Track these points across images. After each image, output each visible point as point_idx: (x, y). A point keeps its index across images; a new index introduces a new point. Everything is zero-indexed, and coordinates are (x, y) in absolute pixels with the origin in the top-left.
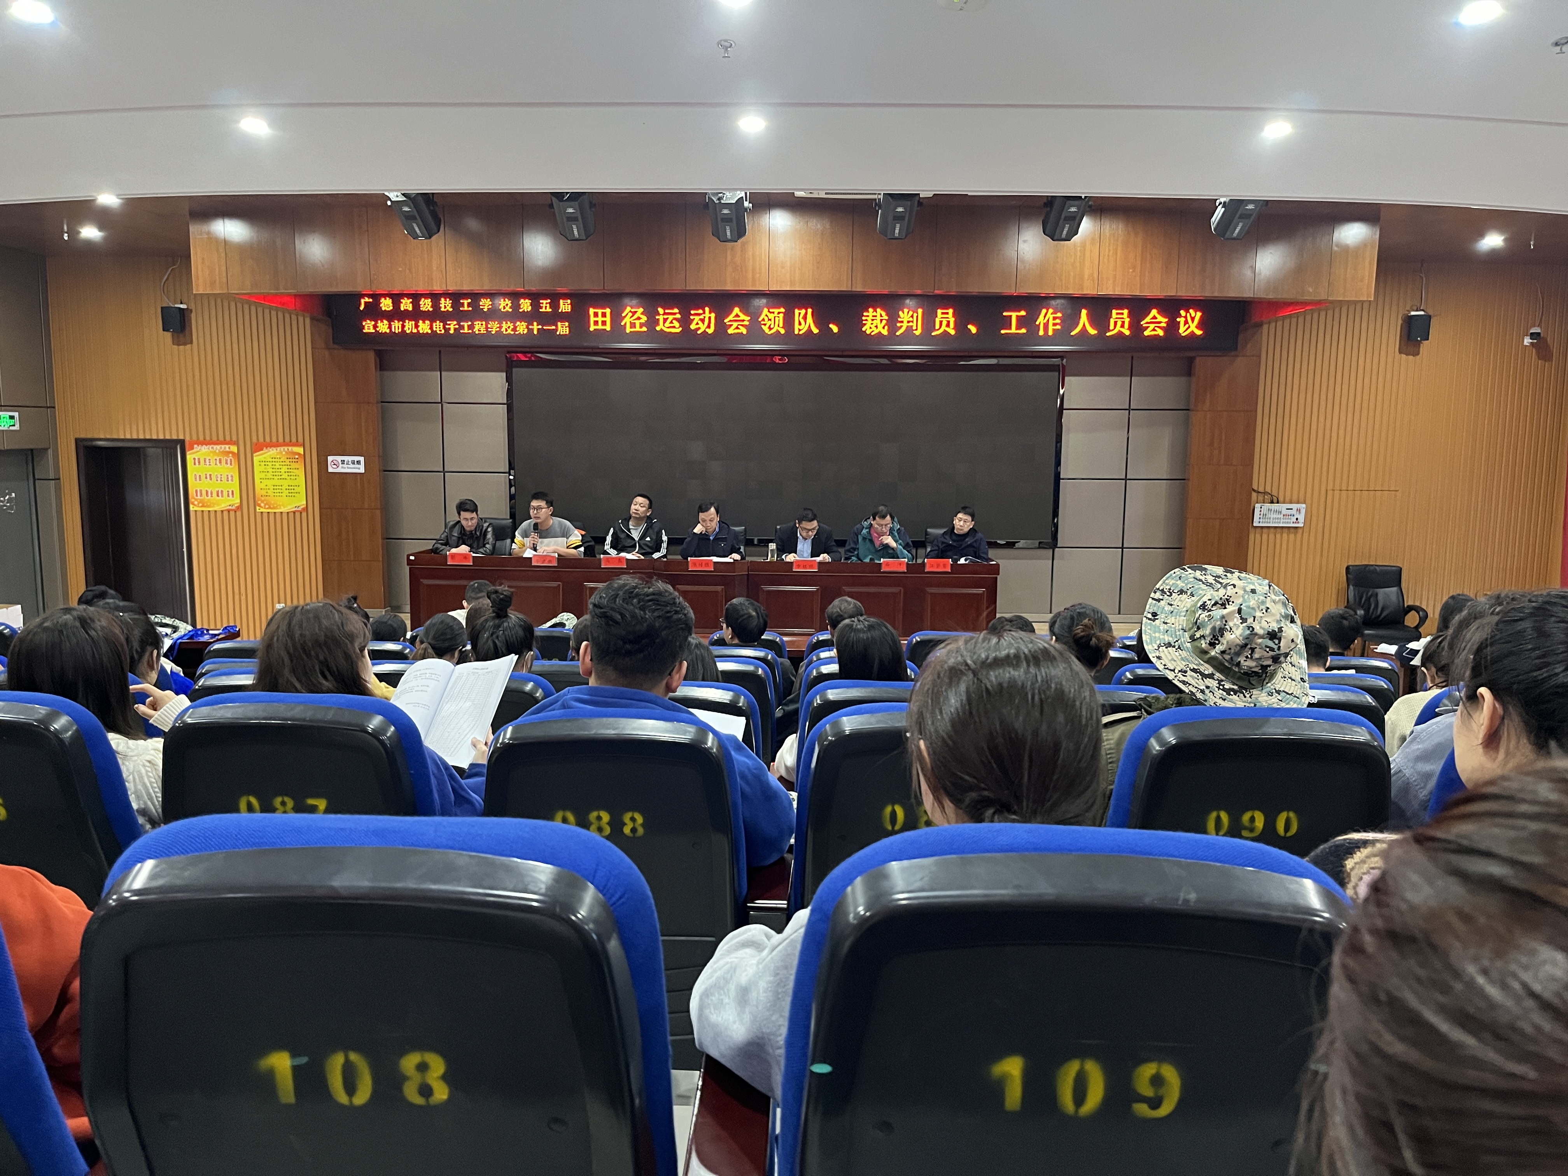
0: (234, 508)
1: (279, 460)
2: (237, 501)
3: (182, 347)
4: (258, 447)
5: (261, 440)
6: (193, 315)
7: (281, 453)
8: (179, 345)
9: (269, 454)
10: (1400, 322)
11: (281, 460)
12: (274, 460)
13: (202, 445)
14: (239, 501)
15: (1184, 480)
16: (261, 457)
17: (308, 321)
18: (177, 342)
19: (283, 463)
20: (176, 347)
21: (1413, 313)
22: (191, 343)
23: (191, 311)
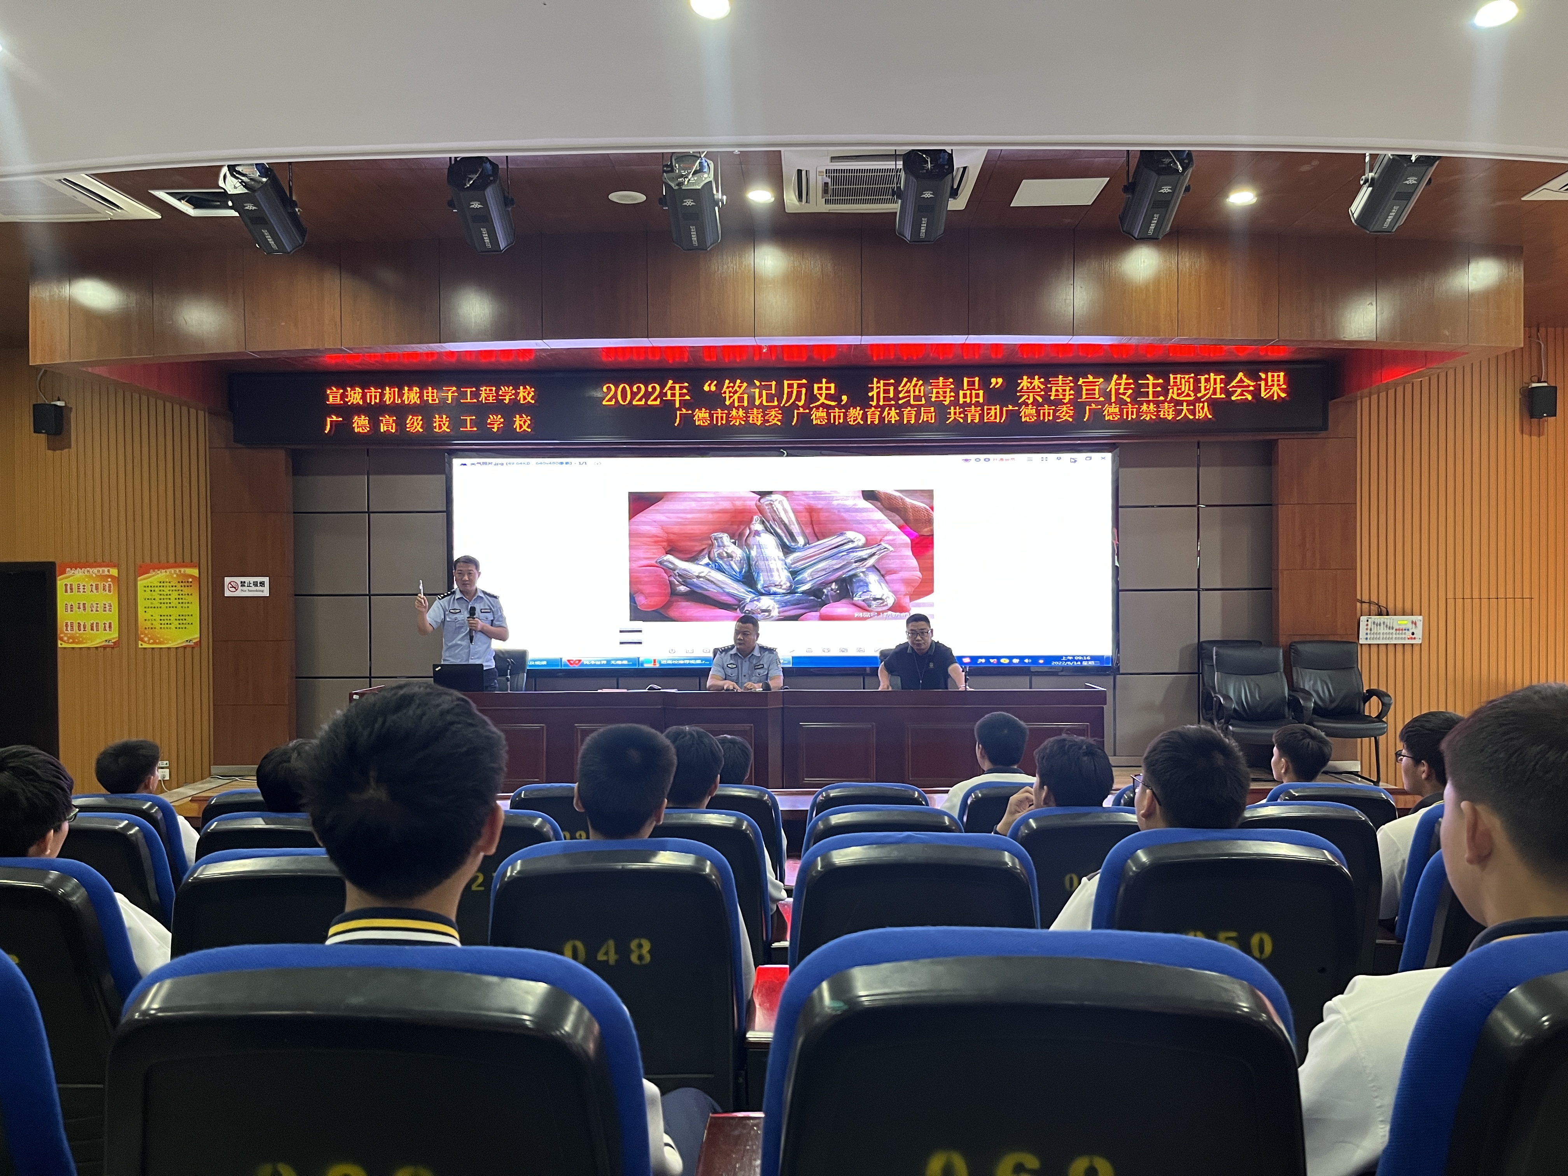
0: (111, 643)
1: (168, 584)
2: (114, 635)
3: (58, 452)
4: (144, 570)
5: (147, 560)
6: (72, 414)
7: (172, 575)
8: (53, 449)
9: (156, 577)
10: (1518, 395)
11: (170, 585)
12: (162, 584)
13: (75, 568)
14: (117, 635)
15: (1271, 589)
16: (145, 581)
17: (205, 415)
19: (174, 588)
20: (51, 452)
21: (1533, 385)
22: (69, 446)
23: (70, 409)
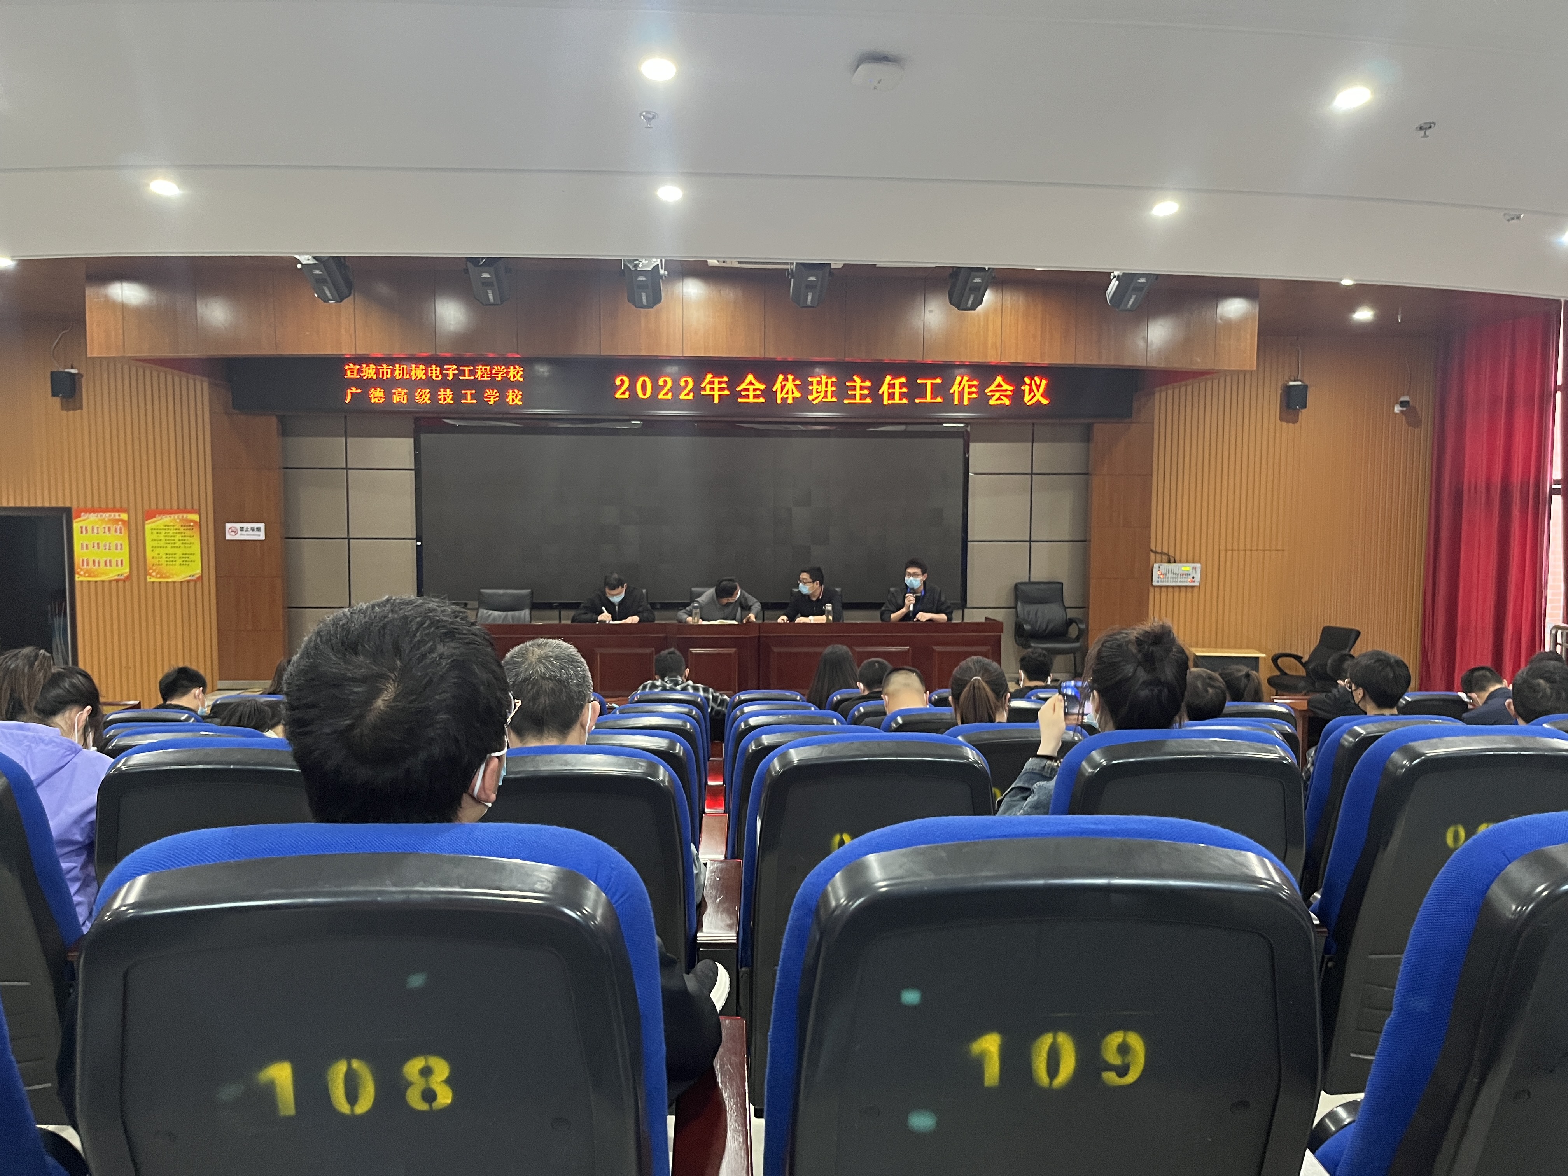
0: (122, 577)
1: (172, 528)
2: (126, 570)
3: (71, 412)
4: (150, 515)
5: (153, 506)
6: (84, 380)
7: (174, 520)
8: (68, 410)
9: (161, 521)
10: (1280, 391)
11: (175, 528)
12: (167, 527)
13: (90, 513)
14: (127, 570)
15: (1085, 541)
16: (152, 525)
17: (206, 386)
18: (65, 407)
19: (178, 531)
20: (64, 412)
21: (1292, 383)
22: (81, 408)
23: (82, 376)
